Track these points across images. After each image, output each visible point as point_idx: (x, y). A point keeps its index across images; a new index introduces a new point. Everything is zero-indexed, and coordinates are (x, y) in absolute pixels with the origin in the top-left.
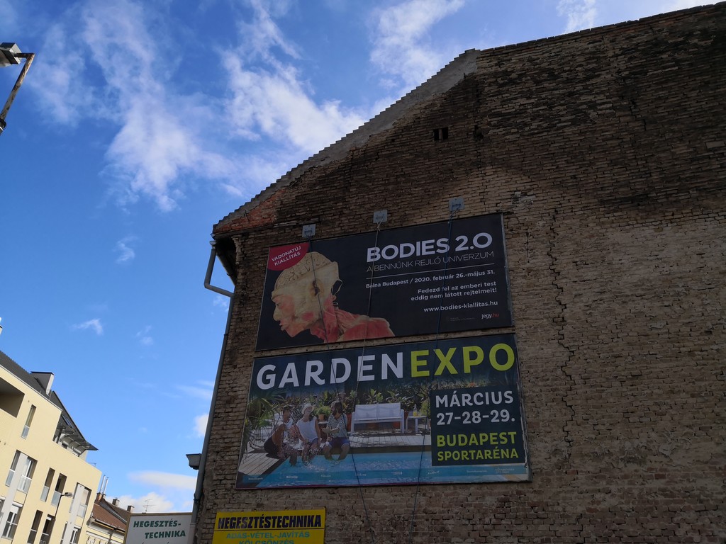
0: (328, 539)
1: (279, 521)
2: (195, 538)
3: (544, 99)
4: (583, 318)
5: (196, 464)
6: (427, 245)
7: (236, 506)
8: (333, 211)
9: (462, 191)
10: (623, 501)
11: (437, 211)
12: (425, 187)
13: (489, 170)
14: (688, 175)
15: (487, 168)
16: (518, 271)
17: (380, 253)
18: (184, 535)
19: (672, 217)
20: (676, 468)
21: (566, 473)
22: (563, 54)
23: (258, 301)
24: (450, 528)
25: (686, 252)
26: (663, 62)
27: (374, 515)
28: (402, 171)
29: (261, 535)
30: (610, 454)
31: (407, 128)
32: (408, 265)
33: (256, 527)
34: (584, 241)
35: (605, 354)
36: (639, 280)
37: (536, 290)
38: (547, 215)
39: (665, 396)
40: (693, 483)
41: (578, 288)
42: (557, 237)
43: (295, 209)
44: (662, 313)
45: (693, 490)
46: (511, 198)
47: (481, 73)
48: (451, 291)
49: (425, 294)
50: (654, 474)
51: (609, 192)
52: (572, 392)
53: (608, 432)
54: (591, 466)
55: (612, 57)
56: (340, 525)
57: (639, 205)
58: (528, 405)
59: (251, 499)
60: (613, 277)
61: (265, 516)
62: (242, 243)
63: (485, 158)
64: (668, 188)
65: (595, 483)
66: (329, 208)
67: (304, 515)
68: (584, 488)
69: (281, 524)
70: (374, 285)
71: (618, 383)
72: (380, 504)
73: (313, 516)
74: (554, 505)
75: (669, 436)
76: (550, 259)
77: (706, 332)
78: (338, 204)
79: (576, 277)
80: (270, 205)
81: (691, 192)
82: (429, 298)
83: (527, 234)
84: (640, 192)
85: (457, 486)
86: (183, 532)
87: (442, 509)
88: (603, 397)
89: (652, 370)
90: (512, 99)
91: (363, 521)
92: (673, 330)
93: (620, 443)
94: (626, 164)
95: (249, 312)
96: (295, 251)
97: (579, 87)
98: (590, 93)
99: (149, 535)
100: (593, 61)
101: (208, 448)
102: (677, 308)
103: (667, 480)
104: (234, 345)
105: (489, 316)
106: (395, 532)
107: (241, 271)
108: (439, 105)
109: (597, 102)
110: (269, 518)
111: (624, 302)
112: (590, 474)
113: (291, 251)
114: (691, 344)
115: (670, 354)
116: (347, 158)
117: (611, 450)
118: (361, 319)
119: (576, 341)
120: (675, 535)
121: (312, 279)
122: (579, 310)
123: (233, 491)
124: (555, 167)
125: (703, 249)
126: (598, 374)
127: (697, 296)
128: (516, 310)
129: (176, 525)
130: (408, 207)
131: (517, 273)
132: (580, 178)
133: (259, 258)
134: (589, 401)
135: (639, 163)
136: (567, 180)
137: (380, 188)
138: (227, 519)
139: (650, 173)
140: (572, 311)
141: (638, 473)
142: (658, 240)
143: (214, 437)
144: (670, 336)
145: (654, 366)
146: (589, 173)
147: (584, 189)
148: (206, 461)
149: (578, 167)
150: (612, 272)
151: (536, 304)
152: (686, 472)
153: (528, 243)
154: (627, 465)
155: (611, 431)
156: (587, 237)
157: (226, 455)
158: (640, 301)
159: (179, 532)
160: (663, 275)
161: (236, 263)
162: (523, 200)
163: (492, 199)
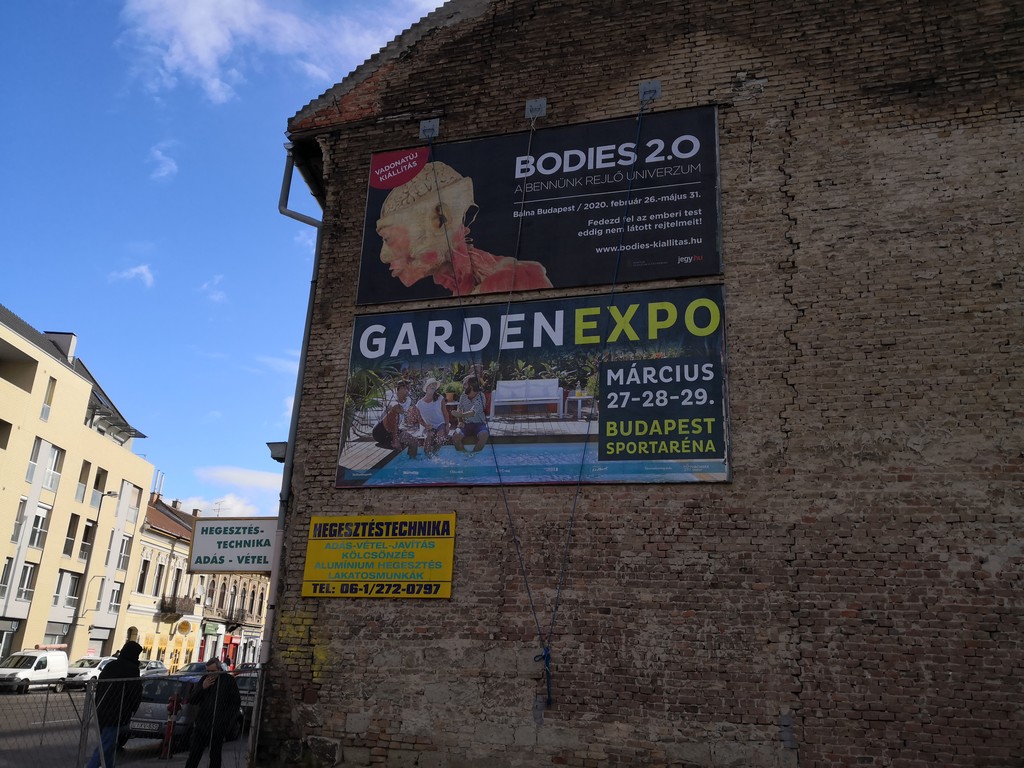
0: (459, 550)
1: (395, 529)
2: (284, 549)
4: (822, 263)
5: (280, 455)
6: (604, 153)
7: (337, 509)
8: (465, 99)
9: (659, 69)
10: (851, 508)
11: (621, 101)
12: (605, 63)
13: (700, 37)
14: (996, 51)
15: (699, 34)
16: (735, 193)
17: (535, 164)
18: (269, 545)
19: (965, 115)
20: (926, 468)
21: (779, 471)
23: (358, 233)
24: (619, 538)
27: (519, 522)
28: (570, 37)
29: (371, 545)
30: (841, 448)
32: (576, 182)
33: (364, 535)
34: (833, 150)
35: (847, 315)
36: (908, 210)
37: (758, 222)
38: (783, 109)
39: (924, 373)
40: (948, 488)
41: (818, 219)
42: (795, 143)
43: (408, 95)
44: (934, 257)
45: (947, 496)
46: (731, 83)
48: (636, 223)
49: (599, 227)
50: (896, 475)
51: (876, 74)
52: (797, 366)
53: (841, 420)
54: (813, 464)
56: (475, 533)
57: (919, 95)
58: (735, 382)
59: (357, 501)
60: (871, 203)
61: (375, 522)
62: (331, 146)
63: (696, 17)
64: (966, 69)
65: (817, 485)
66: (459, 93)
67: (427, 521)
68: (801, 491)
69: (397, 531)
70: (526, 213)
71: (862, 355)
72: (527, 508)
73: (439, 522)
74: (759, 513)
75: (923, 425)
76: (782, 175)
77: (994, 285)
78: (473, 88)
79: (817, 203)
80: (371, 88)
81: (999, 77)
82: (604, 232)
83: (752, 137)
84: (923, 75)
85: (631, 487)
86: (267, 540)
87: (609, 515)
88: (839, 373)
89: (911, 337)
91: (505, 529)
92: (947, 281)
93: (856, 435)
94: (907, 30)
95: (345, 250)
96: (409, 161)
99: (222, 545)
101: (296, 435)
102: (956, 250)
103: (913, 482)
104: (326, 296)
105: (688, 260)
106: (547, 543)
107: (330, 189)
110: (382, 524)
111: (882, 241)
112: (811, 474)
113: (403, 161)
114: (971, 302)
115: (938, 315)
116: (487, 15)
117: (842, 444)
118: (506, 262)
119: (808, 295)
120: (916, 551)
121: (434, 203)
122: (816, 252)
123: (331, 489)
124: (800, 34)
125: (1005, 165)
128: (727, 250)
129: (258, 532)
130: (578, 93)
131: (732, 196)
132: (837, 52)
133: (356, 169)
134: (818, 379)
135: (928, 29)
136: (816, 55)
137: (536, 63)
138: (326, 525)
139: (941, 46)
140: (807, 253)
141: (876, 474)
142: (942, 150)
143: (303, 420)
144: (943, 290)
145: (915, 331)
146: (851, 45)
147: (842, 69)
148: (294, 452)
149: (834, 35)
150: (870, 197)
151: (756, 242)
152: (940, 473)
153: (751, 151)
154: (863, 463)
155: (845, 419)
156: (838, 144)
157: (321, 444)
158: (905, 240)
159: (262, 541)
160: (942, 202)
161: (324, 177)
162: (749, 84)
163: (703, 83)
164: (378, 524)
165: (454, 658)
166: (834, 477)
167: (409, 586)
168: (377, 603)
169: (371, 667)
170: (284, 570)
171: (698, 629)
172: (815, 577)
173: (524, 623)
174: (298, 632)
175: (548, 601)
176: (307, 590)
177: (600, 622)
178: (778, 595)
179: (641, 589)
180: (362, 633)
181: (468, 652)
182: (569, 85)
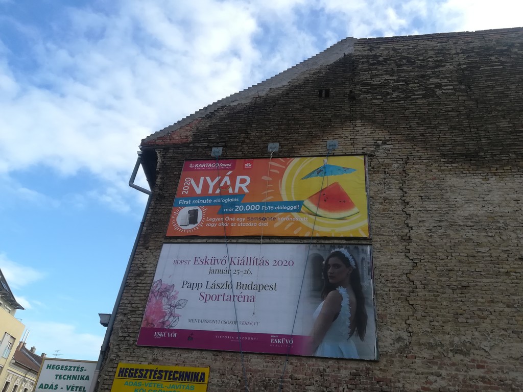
1: (170, 375)
2: (98, 383)
3: (402, 77)
4: (425, 238)
5: (106, 322)
7: (135, 359)
8: (237, 139)
9: (337, 135)
10: (451, 383)
11: (317, 148)
12: (310, 130)
13: (359, 123)
14: (508, 143)
15: (357, 121)
16: (377, 198)
18: (88, 380)
19: (495, 171)
20: (492, 361)
21: (406, 357)
22: (418, 48)
25: (506, 198)
26: (492, 62)
27: (249, 376)
28: (293, 116)
29: (153, 385)
30: (442, 345)
31: (299, 86)
33: (150, 377)
34: (428, 181)
35: (441, 268)
36: (470, 215)
37: (390, 214)
38: (401, 160)
39: (487, 304)
40: (506, 375)
41: (422, 216)
42: (408, 177)
43: (207, 135)
44: (486, 241)
45: (506, 380)
46: (374, 145)
47: (357, 54)
50: (476, 365)
51: (448, 148)
52: (414, 294)
53: (441, 328)
54: (426, 354)
55: (455, 54)
56: (220, 382)
57: (471, 160)
58: (379, 300)
59: (149, 355)
60: (449, 210)
61: (159, 370)
62: (163, 155)
63: (356, 114)
64: (493, 150)
65: (429, 367)
66: (234, 137)
67: (191, 371)
68: (420, 370)
69: (172, 377)
71: (451, 291)
72: (254, 367)
73: (199, 373)
74: (395, 382)
75: (489, 335)
76: (402, 192)
77: (520, 259)
78: (241, 135)
79: (421, 207)
80: (188, 129)
81: (510, 155)
84: (472, 151)
85: (319, 359)
86: (88, 376)
87: (305, 377)
88: (438, 300)
89: (478, 283)
90: (379, 75)
91: (240, 381)
92: (494, 254)
93: (450, 338)
94: (461, 130)
95: (163, 207)
97: (429, 72)
98: (437, 77)
99: (58, 377)
100: (441, 55)
101: (117, 310)
102: (498, 239)
103: (486, 370)
104: (149, 231)
107: (159, 176)
108: (324, 73)
109: (442, 84)
110: (162, 371)
111: (457, 230)
112: (426, 360)
114: (508, 267)
115: (491, 272)
116: (251, 102)
117: (442, 342)
119: (418, 255)
122: (422, 232)
123: (134, 346)
124: (408, 126)
125: (519, 197)
126: (435, 282)
127: (513, 231)
128: (373, 227)
129: (83, 370)
131: (376, 200)
132: (427, 136)
133: (175, 167)
134: (427, 302)
135: (472, 130)
136: (417, 136)
137: (275, 127)
138: (127, 369)
139: (480, 138)
140: (417, 232)
141: (463, 363)
142: (485, 187)
143: (123, 301)
144: (492, 259)
145: (479, 280)
146: (434, 133)
147: (430, 144)
148: (114, 320)
149: (426, 128)
150: (449, 207)
151: (389, 224)
152: (501, 365)
153: (385, 179)
154: (456, 355)
155: (443, 328)
156: (430, 179)
157: (132, 317)
158: (470, 231)
159: (84, 376)
160: (488, 213)
161: (157, 169)
162: (383, 147)
163: (360, 144)
166: (439, 362)
182: (291, 138)
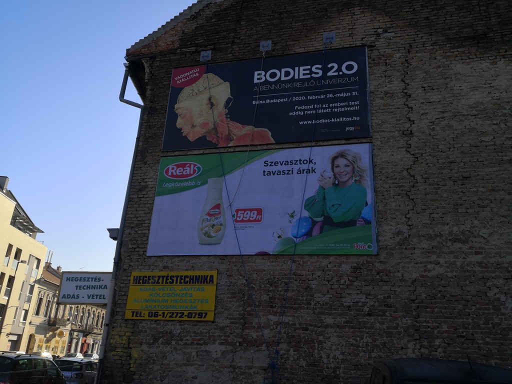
0: (219, 293)
1: (181, 279)
2: (115, 290)
4: (427, 132)
5: (115, 236)
6: (304, 70)
7: (147, 268)
8: (226, 41)
9: (334, 27)
10: (449, 270)
11: (313, 43)
13: (357, 10)
16: (377, 93)
17: (265, 76)
18: (107, 288)
19: (505, 53)
20: (491, 247)
21: (406, 248)
23: (164, 112)
24: (314, 286)
27: (255, 276)
28: (285, 9)
29: (166, 289)
30: (441, 235)
32: (288, 86)
33: (162, 283)
34: (431, 71)
35: (442, 160)
36: (475, 103)
37: (391, 109)
38: (403, 49)
39: (487, 193)
40: (504, 259)
41: (425, 108)
42: (410, 67)
43: (194, 38)
44: (491, 129)
45: (503, 264)
46: (374, 34)
48: (322, 108)
49: (301, 110)
50: (474, 251)
51: (455, 31)
52: (415, 189)
53: (441, 219)
54: (425, 244)
56: (228, 282)
57: (479, 43)
58: (379, 197)
59: (159, 263)
60: (453, 100)
61: (170, 275)
62: (150, 64)
64: (504, 30)
65: (428, 256)
66: (223, 37)
67: (200, 275)
68: (419, 260)
69: (182, 281)
70: (260, 102)
71: (451, 183)
72: (259, 268)
73: (207, 276)
74: (395, 272)
75: (488, 223)
76: (403, 84)
78: (230, 35)
79: (424, 99)
80: (173, 34)
82: (304, 113)
84: (480, 32)
85: (320, 256)
86: (106, 286)
87: (308, 273)
88: (439, 193)
89: (479, 173)
91: (246, 280)
92: (498, 143)
93: (450, 228)
94: (470, 9)
95: (156, 120)
96: (193, 73)
99: (78, 288)
101: (124, 224)
102: (503, 126)
103: (484, 255)
104: (145, 146)
105: (352, 129)
106: (271, 289)
107: (149, 87)
110: (173, 277)
111: (461, 120)
112: (425, 250)
113: (191, 72)
114: (511, 154)
115: (494, 161)
117: (442, 233)
118: (248, 129)
119: (420, 149)
120: (487, 296)
121: (208, 96)
122: (424, 125)
123: (144, 256)
124: (412, 10)
126: (436, 175)
128: (373, 124)
129: (100, 280)
130: (288, 39)
132: (432, 19)
133: (164, 77)
134: (427, 195)
135: (481, 8)
136: (421, 21)
137: (266, 22)
138: (140, 277)
139: (489, 17)
140: (419, 126)
141: (462, 250)
142: (492, 72)
143: (129, 216)
144: (496, 147)
145: (481, 170)
146: (441, 15)
147: (435, 28)
148: (123, 234)
149: (431, 10)
150: (453, 96)
151: (390, 120)
152: (498, 250)
153: (386, 71)
154: (454, 244)
155: (443, 219)
156: (434, 68)
157: (139, 230)
158: (474, 120)
159: (102, 286)
160: (494, 99)
161: (145, 81)
162: (384, 36)
163: (358, 34)
164: (171, 276)
165: (215, 356)
166: (438, 252)
167: (189, 313)
168: (170, 323)
169: (165, 362)
170: (115, 303)
171: (360, 340)
172: (428, 310)
173: (257, 336)
174: (122, 340)
175: (272, 323)
176: (128, 315)
177: (302, 336)
178: (407, 320)
179: (326, 316)
180: (160, 341)
181: (223, 353)
182: (284, 34)
